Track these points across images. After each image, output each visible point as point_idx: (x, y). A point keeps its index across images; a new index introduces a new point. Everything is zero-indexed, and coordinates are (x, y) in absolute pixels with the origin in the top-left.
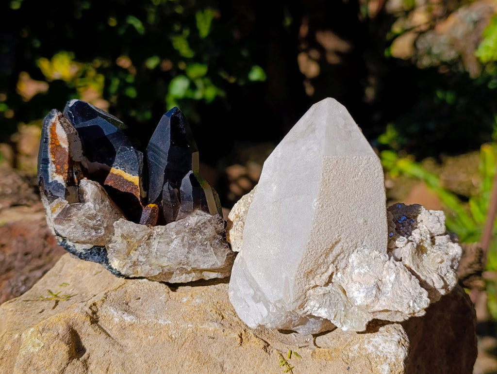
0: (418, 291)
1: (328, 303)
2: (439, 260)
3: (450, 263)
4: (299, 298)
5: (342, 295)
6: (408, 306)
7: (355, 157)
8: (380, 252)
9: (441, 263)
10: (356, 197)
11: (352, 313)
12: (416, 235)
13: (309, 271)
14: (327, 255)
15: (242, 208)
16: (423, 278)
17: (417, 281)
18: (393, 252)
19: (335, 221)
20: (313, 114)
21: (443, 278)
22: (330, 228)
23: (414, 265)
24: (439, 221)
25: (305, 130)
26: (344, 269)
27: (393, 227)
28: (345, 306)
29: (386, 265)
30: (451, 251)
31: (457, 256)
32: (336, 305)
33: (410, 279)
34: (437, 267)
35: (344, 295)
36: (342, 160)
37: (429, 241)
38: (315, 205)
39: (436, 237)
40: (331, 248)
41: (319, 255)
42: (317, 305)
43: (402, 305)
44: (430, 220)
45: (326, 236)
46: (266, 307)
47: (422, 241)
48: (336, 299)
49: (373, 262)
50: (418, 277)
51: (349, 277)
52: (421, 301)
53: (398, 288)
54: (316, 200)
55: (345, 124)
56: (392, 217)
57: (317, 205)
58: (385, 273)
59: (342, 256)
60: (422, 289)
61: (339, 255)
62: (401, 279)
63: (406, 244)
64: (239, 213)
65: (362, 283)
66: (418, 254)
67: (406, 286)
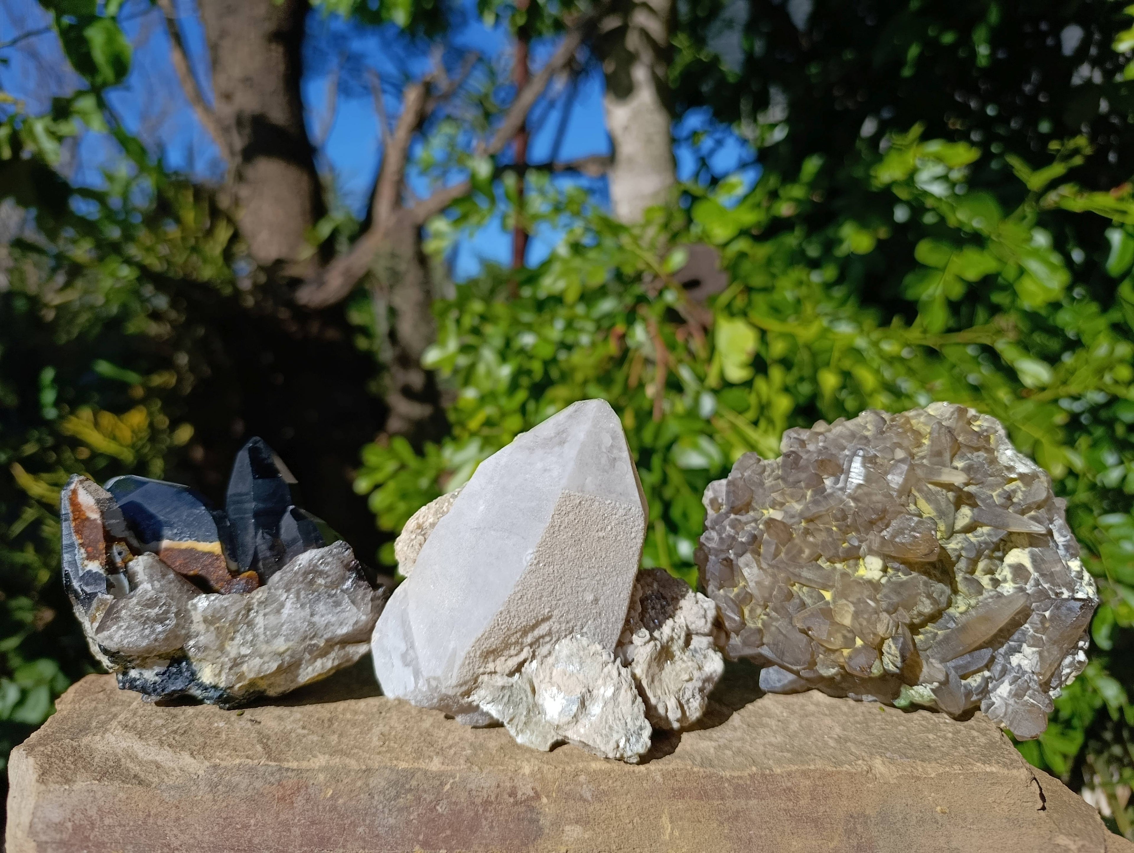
0: (638, 723)
1: (506, 699)
2: (687, 677)
3: (699, 684)
4: (465, 683)
5: (530, 693)
6: (616, 746)
7: (609, 501)
8: (604, 648)
9: (687, 681)
10: (593, 560)
11: (536, 723)
12: (666, 630)
13: (491, 649)
14: (525, 632)
15: (430, 516)
16: (653, 701)
17: (643, 707)
18: (624, 647)
19: (550, 589)
20: (570, 417)
21: (681, 706)
22: (540, 598)
23: (647, 677)
24: (705, 617)
25: (551, 438)
26: (546, 657)
27: (635, 610)
28: (529, 712)
29: (606, 670)
30: (708, 664)
31: (714, 675)
32: (516, 705)
33: (633, 702)
34: (680, 686)
35: (532, 695)
36: (589, 502)
37: (681, 642)
38: (528, 558)
39: (694, 637)
40: (533, 625)
41: (512, 631)
42: (489, 698)
43: (608, 742)
44: (692, 612)
45: (531, 607)
46: (414, 677)
47: (672, 639)
48: (519, 697)
49: (589, 661)
50: (646, 701)
51: (547, 670)
52: (637, 741)
53: (611, 711)
54: (530, 551)
55: (612, 446)
56: (640, 594)
57: (531, 559)
58: (600, 682)
59: (547, 639)
60: (646, 721)
61: (543, 637)
62: (620, 699)
63: (645, 644)
64: (423, 523)
65: (562, 688)
66: (659, 660)
67: (624, 711)
